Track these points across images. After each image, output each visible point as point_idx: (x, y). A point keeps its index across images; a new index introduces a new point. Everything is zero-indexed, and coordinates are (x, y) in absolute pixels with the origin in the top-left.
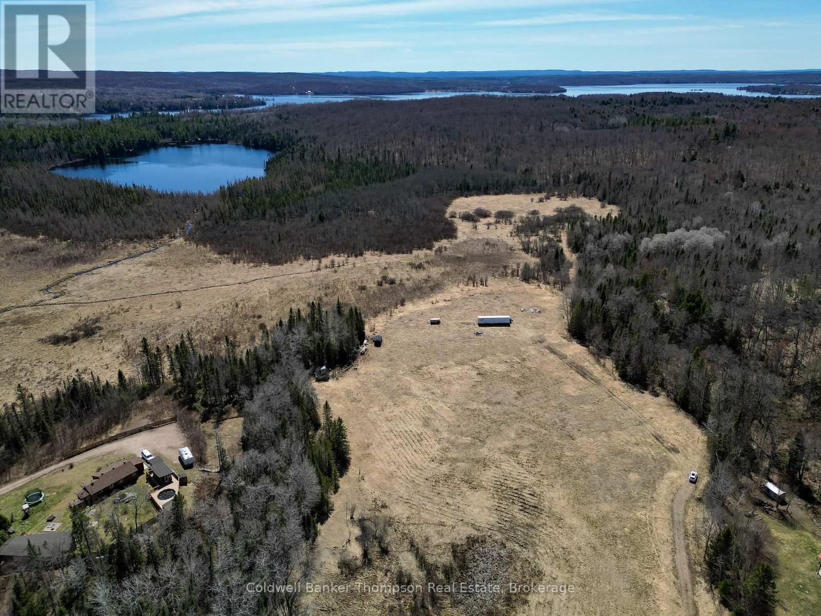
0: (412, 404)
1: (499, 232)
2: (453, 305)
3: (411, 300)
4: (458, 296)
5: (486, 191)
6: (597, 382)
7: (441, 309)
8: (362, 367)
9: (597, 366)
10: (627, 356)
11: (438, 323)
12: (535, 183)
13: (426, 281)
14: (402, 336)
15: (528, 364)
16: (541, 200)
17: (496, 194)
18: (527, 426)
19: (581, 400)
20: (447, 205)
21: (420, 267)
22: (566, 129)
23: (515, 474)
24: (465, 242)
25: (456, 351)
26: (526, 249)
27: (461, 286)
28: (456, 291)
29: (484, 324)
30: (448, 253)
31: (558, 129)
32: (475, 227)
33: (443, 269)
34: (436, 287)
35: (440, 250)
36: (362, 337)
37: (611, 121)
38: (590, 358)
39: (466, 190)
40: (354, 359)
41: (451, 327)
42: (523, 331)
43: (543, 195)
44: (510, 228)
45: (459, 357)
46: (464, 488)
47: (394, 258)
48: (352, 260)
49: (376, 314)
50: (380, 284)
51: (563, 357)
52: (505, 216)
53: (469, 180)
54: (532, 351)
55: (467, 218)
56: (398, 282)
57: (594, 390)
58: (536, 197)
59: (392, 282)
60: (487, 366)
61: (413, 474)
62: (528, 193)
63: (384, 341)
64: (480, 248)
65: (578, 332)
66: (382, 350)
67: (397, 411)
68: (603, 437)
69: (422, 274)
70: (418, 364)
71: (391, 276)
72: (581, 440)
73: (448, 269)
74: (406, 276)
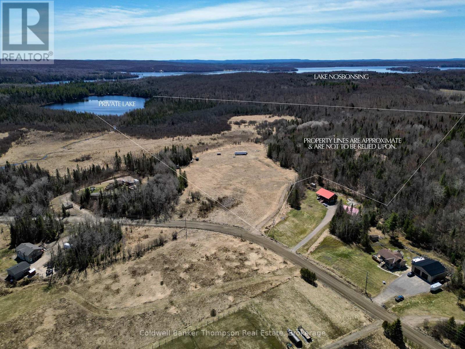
0: (209, 174)
1: (249, 128)
2: (227, 150)
3: (210, 149)
4: (229, 148)
5: (247, 114)
6: (273, 168)
7: (222, 151)
8: (191, 166)
9: (274, 164)
10: (282, 158)
11: (220, 154)
12: (268, 110)
13: (217, 143)
14: (206, 158)
15: (250, 164)
16: (270, 117)
17: (251, 115)
18: (246, 177)
19: (266, 171)
20: (228, 119)
21: (215, 139)
22: (286, 87)
23: (240, 186)
24: (234, 132)
25: (225, 162)
26: (259, 134)
27: (230, 145)
28: (228, 146)
29: (237, 154)
30: (227, 135)
31: (282, 87)
32: (240, 127)
33: (224, 140)
34: (220, 145)
35: (224, 134)
36: (191, 158)
37: (308, 84)
38: (273, 162)
39: (238, 113)
40: (189, 164)
41: (225, 155)
42: (251, 156)
43: (271, 115)
44: (254, 127)
45: (226, 163)
46: (224, 189)
47: (204, 137)
48: (186, 138)
49: (197, 152)
50: (198, 144)
51: (263, 162)
52: (252, 123)
53: (239, 109)
54: (253, 161)
55: (236, 123)
56: (205, 144)
57: (271, 169)
58: (268, 116)
59: (203, 144)
60: (236, 165)
61: (208, 187)
62: (265, 114)
63: (199, 159)
64: (240, 133)
65: (270, 156)
66: (199, 162)
67: (203, 175)
68: (270, 179)
69: (216, 142)
70: (212, 165)
71: (203, 142)
72: (262, 180)
73: (226, 140)
74: (208, 142)
